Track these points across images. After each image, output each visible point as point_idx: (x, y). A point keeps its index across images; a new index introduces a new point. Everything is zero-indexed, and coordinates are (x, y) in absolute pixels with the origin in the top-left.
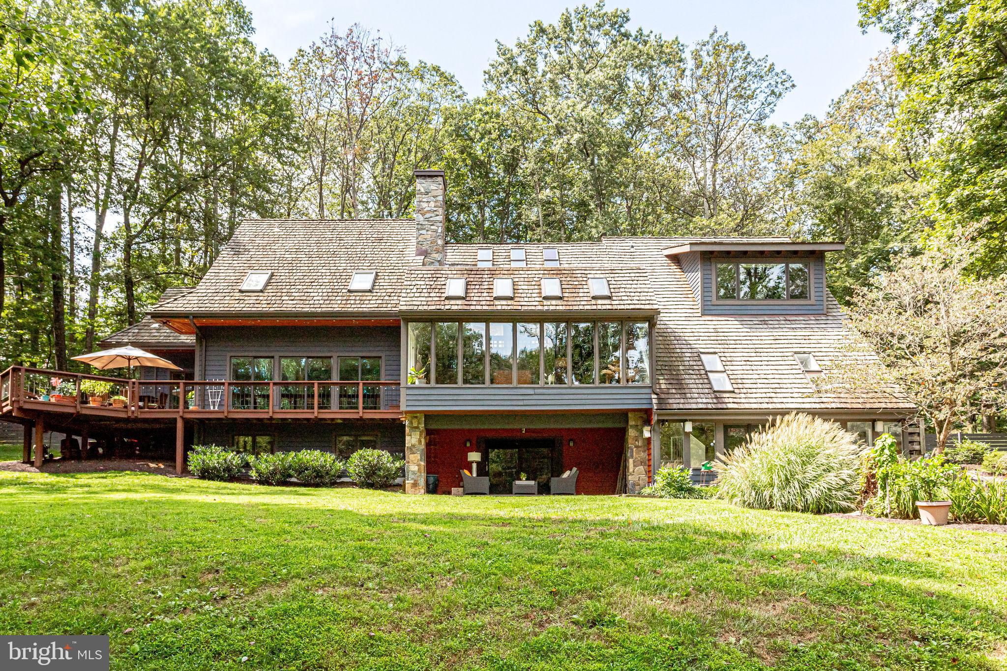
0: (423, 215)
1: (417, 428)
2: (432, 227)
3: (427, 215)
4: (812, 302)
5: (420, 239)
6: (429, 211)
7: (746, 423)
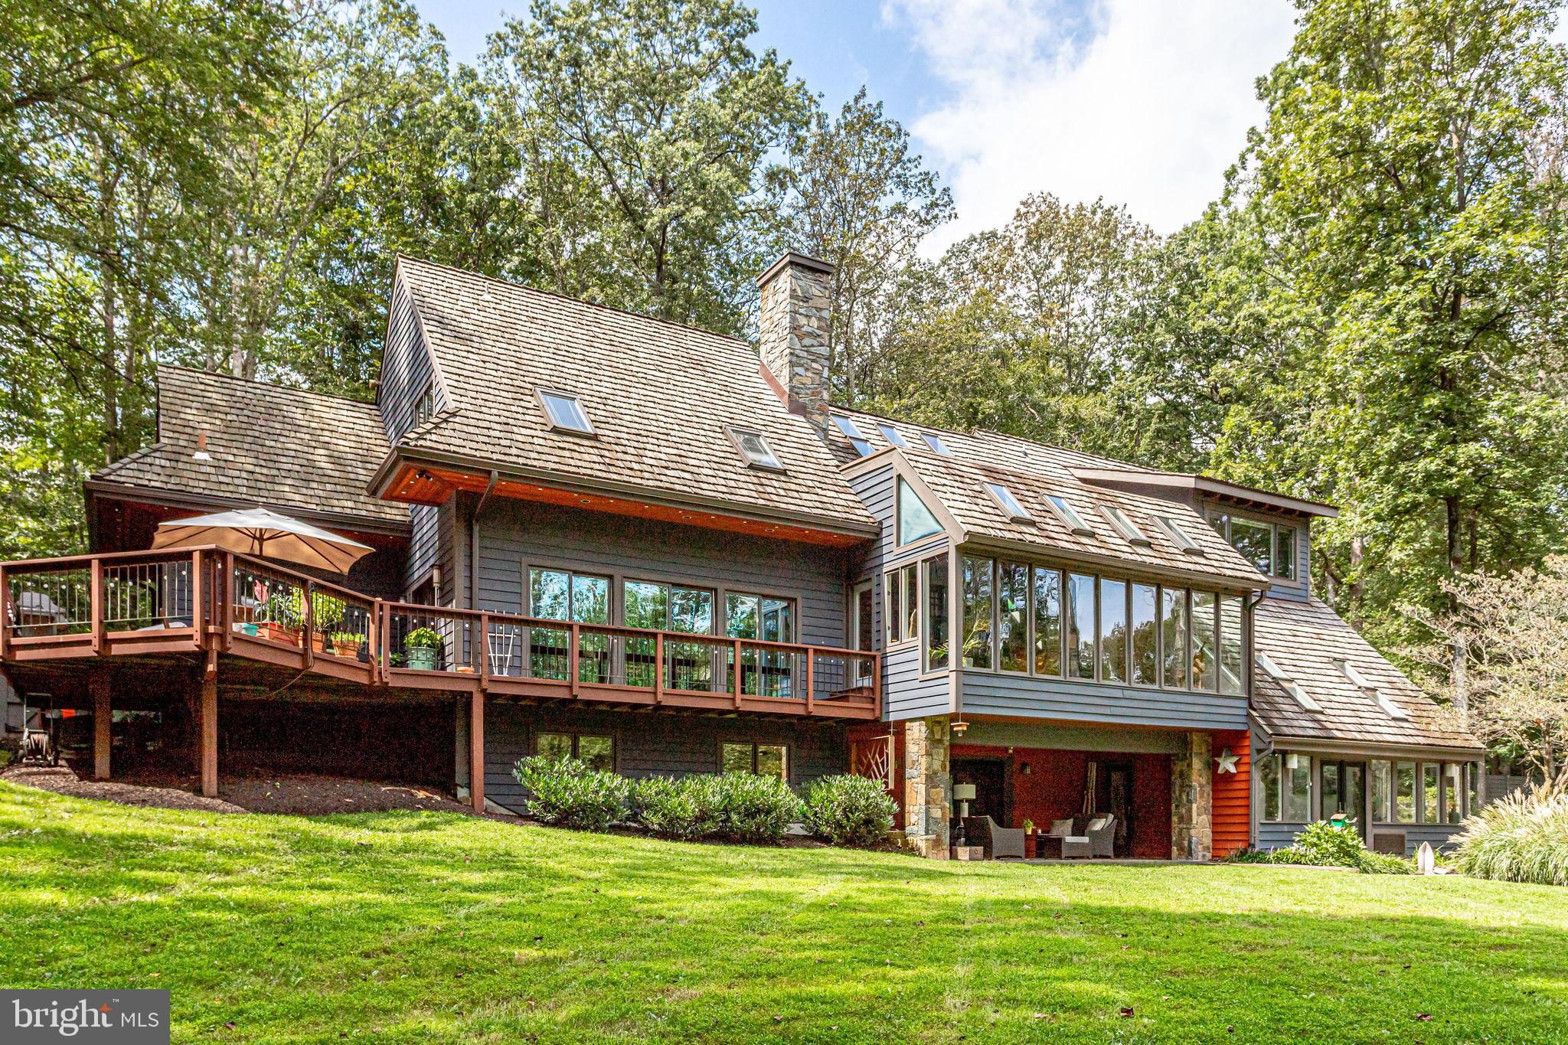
0: (800, 339)
1: (940, 741)
2: (814, 365)
3: (807, 341)
4: (1297, 584)
5: (795, 382)
6: (809, 334)
7: (1339, 758)
